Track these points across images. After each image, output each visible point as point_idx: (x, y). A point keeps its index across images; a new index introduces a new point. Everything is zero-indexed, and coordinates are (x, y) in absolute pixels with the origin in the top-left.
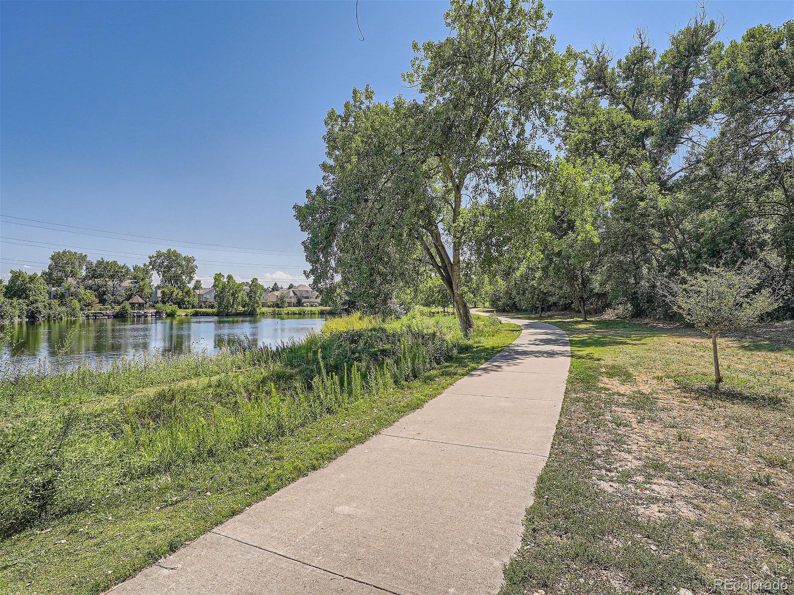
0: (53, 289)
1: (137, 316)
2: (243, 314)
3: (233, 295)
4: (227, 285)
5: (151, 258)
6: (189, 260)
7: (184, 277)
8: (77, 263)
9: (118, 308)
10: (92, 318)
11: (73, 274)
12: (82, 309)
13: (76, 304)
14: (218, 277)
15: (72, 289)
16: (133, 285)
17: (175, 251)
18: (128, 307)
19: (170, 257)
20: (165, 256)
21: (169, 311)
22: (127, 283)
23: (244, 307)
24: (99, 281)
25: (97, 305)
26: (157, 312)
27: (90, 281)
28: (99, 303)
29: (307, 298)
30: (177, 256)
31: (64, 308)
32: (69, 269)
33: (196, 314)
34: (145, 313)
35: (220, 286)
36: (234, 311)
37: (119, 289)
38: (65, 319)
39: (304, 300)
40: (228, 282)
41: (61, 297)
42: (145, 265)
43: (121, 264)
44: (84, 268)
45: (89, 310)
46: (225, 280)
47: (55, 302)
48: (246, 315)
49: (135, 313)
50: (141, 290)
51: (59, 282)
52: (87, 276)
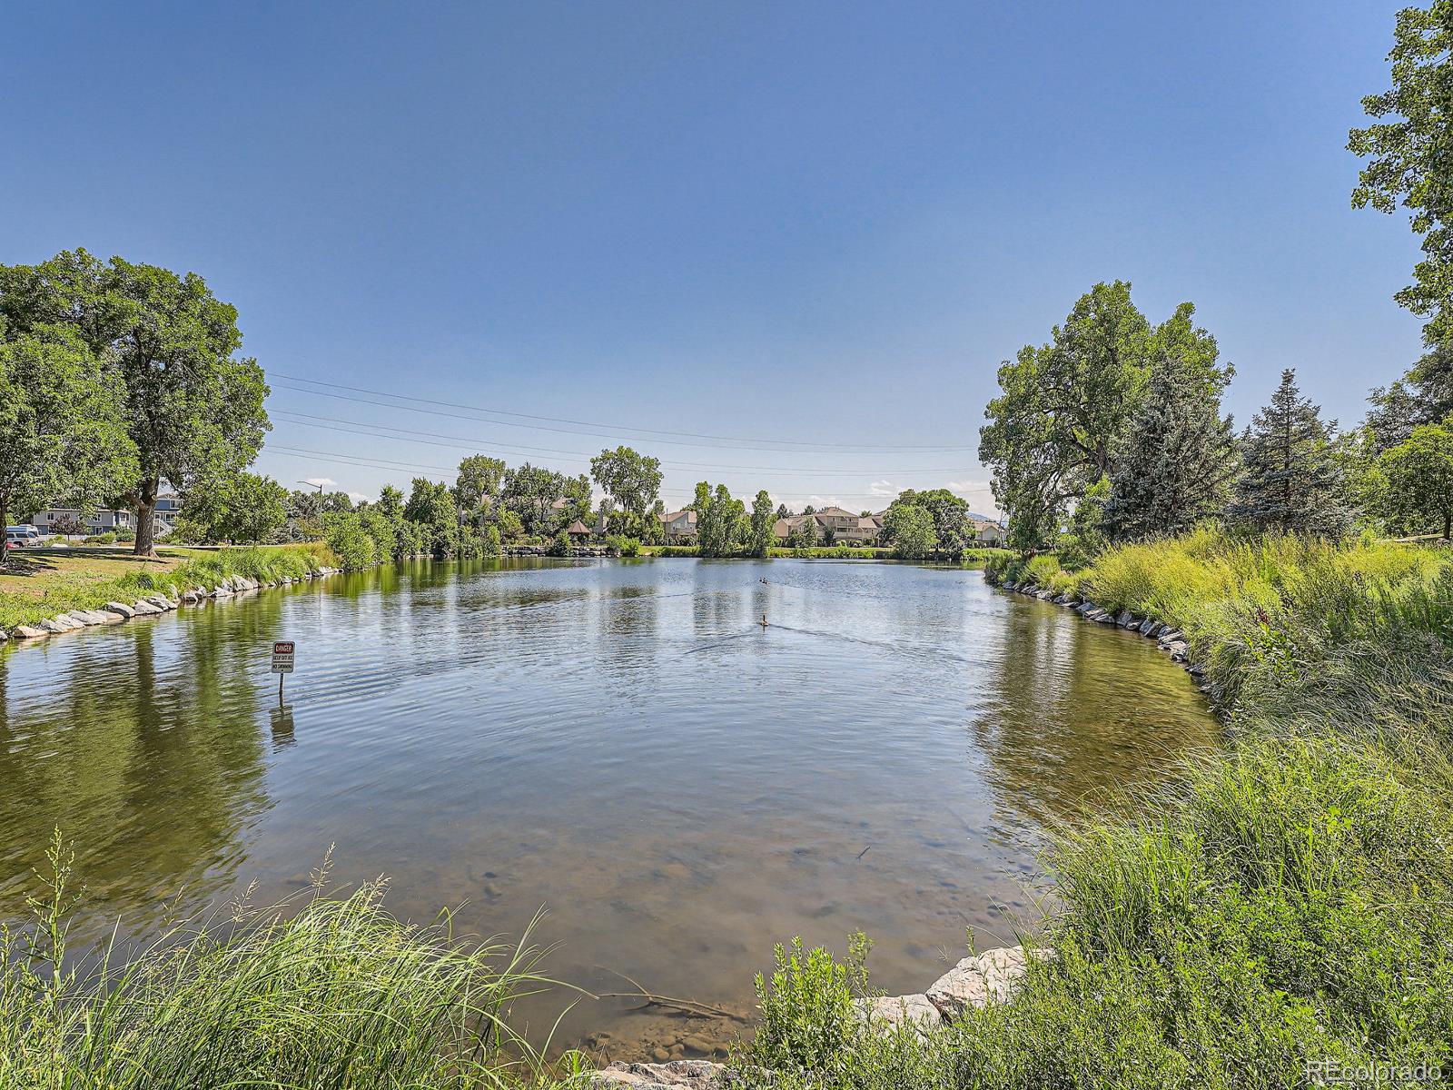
0: (464, 512)
1: (580, 554)
2: (744, 555)
3: (727, 520)
4: (717, 502)
5: (593, 461)
6: (651, 464)
7: (642, 494)
8: (492, 476)
9: (550, 542)
10: (517, 556)
11: (487, 491)
12: (503, 542)
13: (495, 532)
14: (702, 489)
15: (488, 513)
16: (570, 506)
17: (629, 449)
18: (567, 539)
19: (622, 460)
20: (613, 459)
21: (626, 547)
22: (560, 503)
23: (743, 543)
24: (523, 500)
25: (523, 535)
26: (608, 549)
27: (511, 500)
28: (525, 532)
29: (843, 530)
30: (632, 457)
31: (478, 539)
32: (482, 484)
33: (667, 554)
34: (591, 549)
35: (706, 504)
36: (728, 550)
37: (549, 512)
38: (481, 556)
39: (837, 534)
40: (719, 497)
41: (475, 522)
42: (582, 476)
43: (553, 471)
44: (503, 479)
45: (512, 544)
46: (714, 494)
47: (468, 529)
48: (748, 557)
49: (577, 549)
50: (581, 514)
51: (469, 504)
52: (505, 492)
